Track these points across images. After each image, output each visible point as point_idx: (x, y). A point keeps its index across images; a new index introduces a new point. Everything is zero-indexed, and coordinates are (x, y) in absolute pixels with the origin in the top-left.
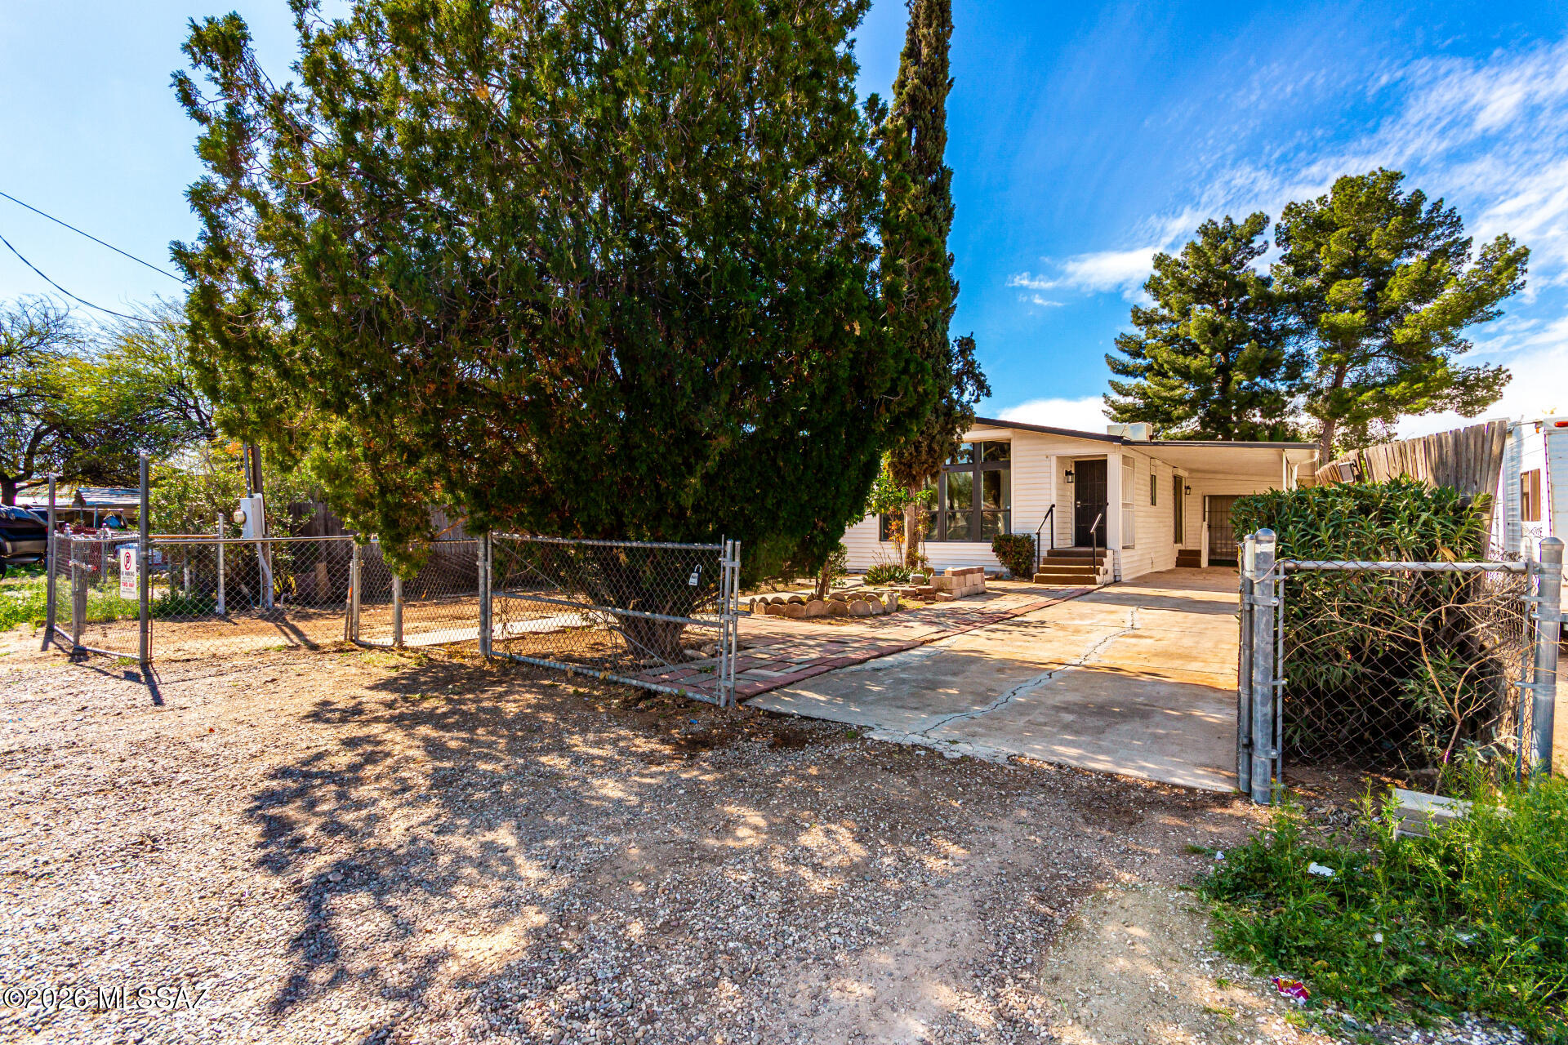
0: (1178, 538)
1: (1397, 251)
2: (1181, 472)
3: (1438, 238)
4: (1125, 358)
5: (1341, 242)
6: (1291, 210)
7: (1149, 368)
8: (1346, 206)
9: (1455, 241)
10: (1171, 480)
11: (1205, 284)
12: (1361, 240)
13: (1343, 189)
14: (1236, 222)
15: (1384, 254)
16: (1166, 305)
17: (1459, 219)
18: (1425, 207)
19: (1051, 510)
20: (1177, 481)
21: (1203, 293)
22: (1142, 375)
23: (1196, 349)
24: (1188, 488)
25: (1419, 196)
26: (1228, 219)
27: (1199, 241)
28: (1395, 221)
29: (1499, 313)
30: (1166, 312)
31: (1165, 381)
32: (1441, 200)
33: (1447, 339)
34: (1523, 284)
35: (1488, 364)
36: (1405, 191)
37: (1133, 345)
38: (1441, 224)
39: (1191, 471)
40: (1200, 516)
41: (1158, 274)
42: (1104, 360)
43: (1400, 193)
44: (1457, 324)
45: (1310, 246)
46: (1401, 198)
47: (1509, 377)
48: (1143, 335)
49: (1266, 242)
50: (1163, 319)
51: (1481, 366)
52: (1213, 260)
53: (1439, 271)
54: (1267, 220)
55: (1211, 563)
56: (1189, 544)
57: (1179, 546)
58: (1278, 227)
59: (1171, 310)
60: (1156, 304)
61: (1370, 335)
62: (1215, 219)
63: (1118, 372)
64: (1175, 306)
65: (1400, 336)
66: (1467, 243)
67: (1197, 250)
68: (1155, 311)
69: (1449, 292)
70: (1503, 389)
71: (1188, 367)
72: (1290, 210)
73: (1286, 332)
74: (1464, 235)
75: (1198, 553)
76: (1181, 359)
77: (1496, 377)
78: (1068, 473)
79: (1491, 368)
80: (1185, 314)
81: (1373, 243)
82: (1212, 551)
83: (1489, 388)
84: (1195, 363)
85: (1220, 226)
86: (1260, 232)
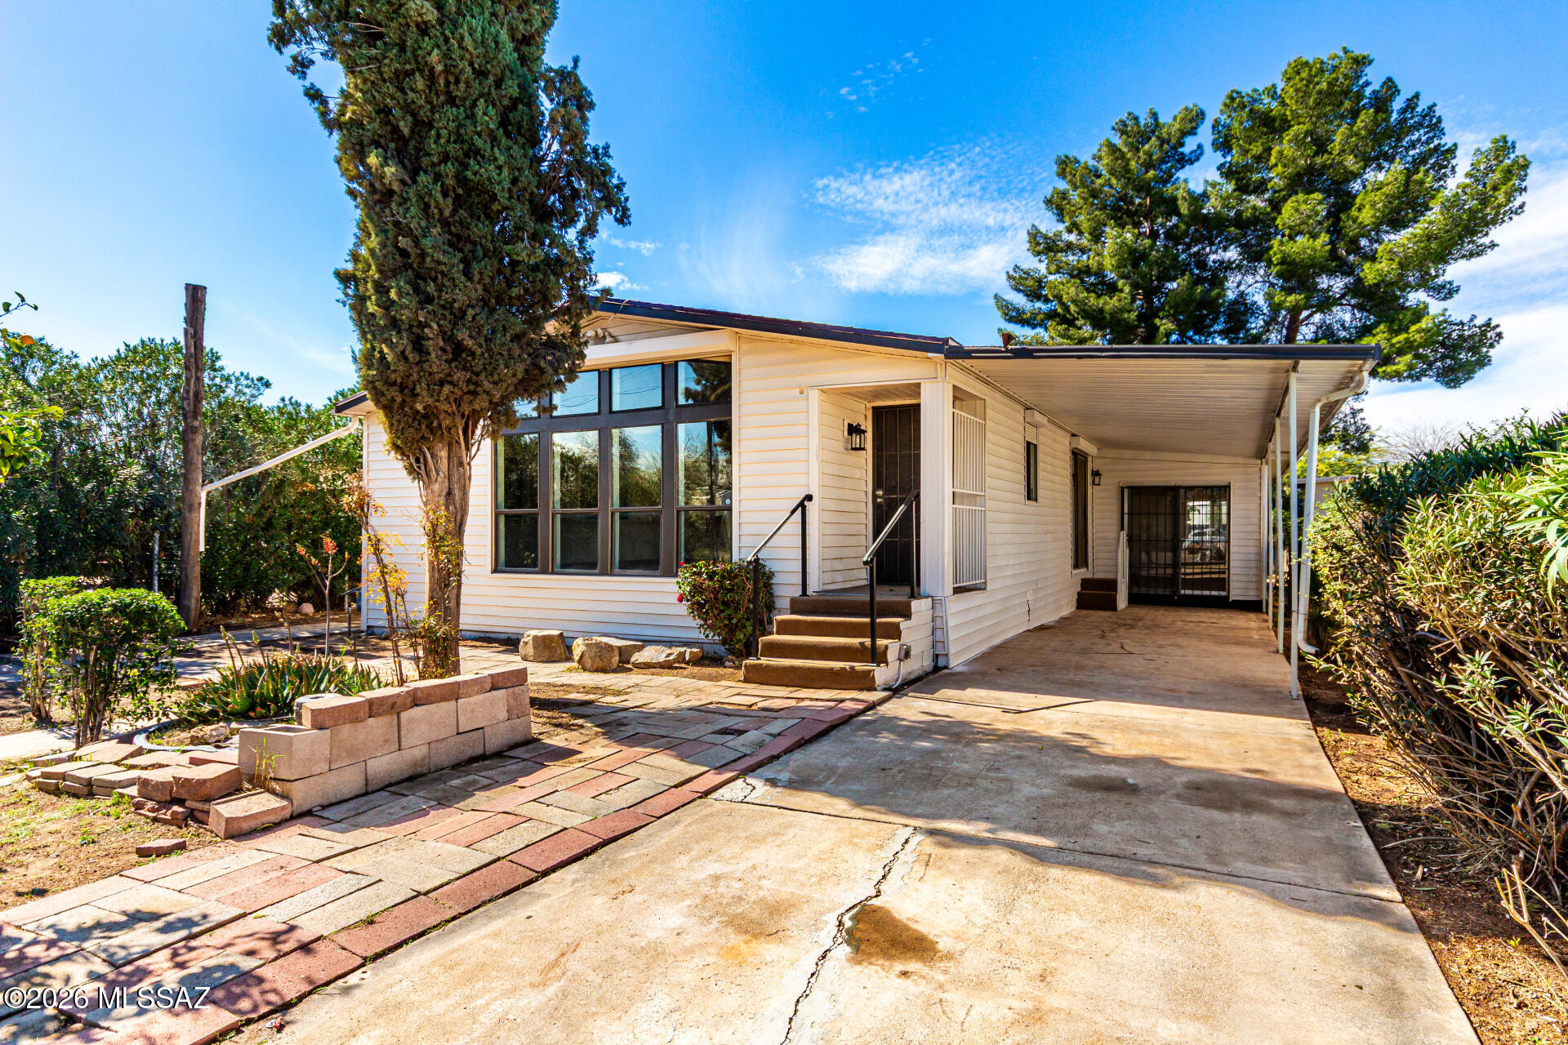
0: (1080, 558)
1: (1367, 161)
2: (1084, 445)
3: (1413, 145)
4: (1019, 300)
5: (1298, 142)
6: (1234, 101)
7: (1052, 315)
8: (1303, 95)
9: (1437, 148)
10: (1068, 457)
11: (1123, 198)
12: (1321, 145)
13: (1298, 73)
14: (1161, 120)
15: (1350, 162)
16: (1074, 227)
17: (1439, 120)
18: (1398, 104)
19: (802, 505)
20: (1079, 459)
21: (1122, 213)
22: (1042, 324)
23: (1112, 289)
24: (1096, 474)
25: (1390, 86)
26: (1154, 115)
27: (1118, 140)
28: (1364, 119)
29: (1493, 245)
30: (1073, 238)
31: (1072, 331)
32: (1417, 96)
33: (1425, 283)
34: (1522, 206)
35: (1474, 317)
36: (1374, 78)
37: (1030, 282)
38: (1418, 126)
39: (1103, 443)
40: (1115, 520)
41: (1062, 185)
42: (993, 301)
43: (1367, 84)
44: (1442, 258)
45: (1256, 149)
46: (1368, 91)
47: (1500, 335)
48: (1042, 268)
49: (1200, 146)
50: (1069, 247)
51: (1465, 321)
52: (1133, 164)
53: (1422, 183)
54: (1201, 115)
55: (1133, 599)
56: (1097, 569)
57: (1082, 573)
58: (1216, 123)
59: (1081, 233)
60: (1061, 227)
61: (1331, 273)
62: (1137, 113)
63: (1011, 320)
64: (1085, 226)
65: (1370, 273)
66: (1452, 151)
67: (1113, 149)
68: (1058, 235)
69: (1434, 214)
70: (1492, 352)
71: (1101, 310)
72: (1232, 99)
73: (1226, 266)
74: (1447, 141)
75: (1112, 585)
76: (1092, 300)
77: (1483, 334)
78: (854, 430)
79: (1479, 322)
80: (1097, 236)
81: (1336, 147)
82: (1134, 579)
83: (1474, 349)
84: (1110, 303)
85: (1142, 122)
86: (1192, 132)
